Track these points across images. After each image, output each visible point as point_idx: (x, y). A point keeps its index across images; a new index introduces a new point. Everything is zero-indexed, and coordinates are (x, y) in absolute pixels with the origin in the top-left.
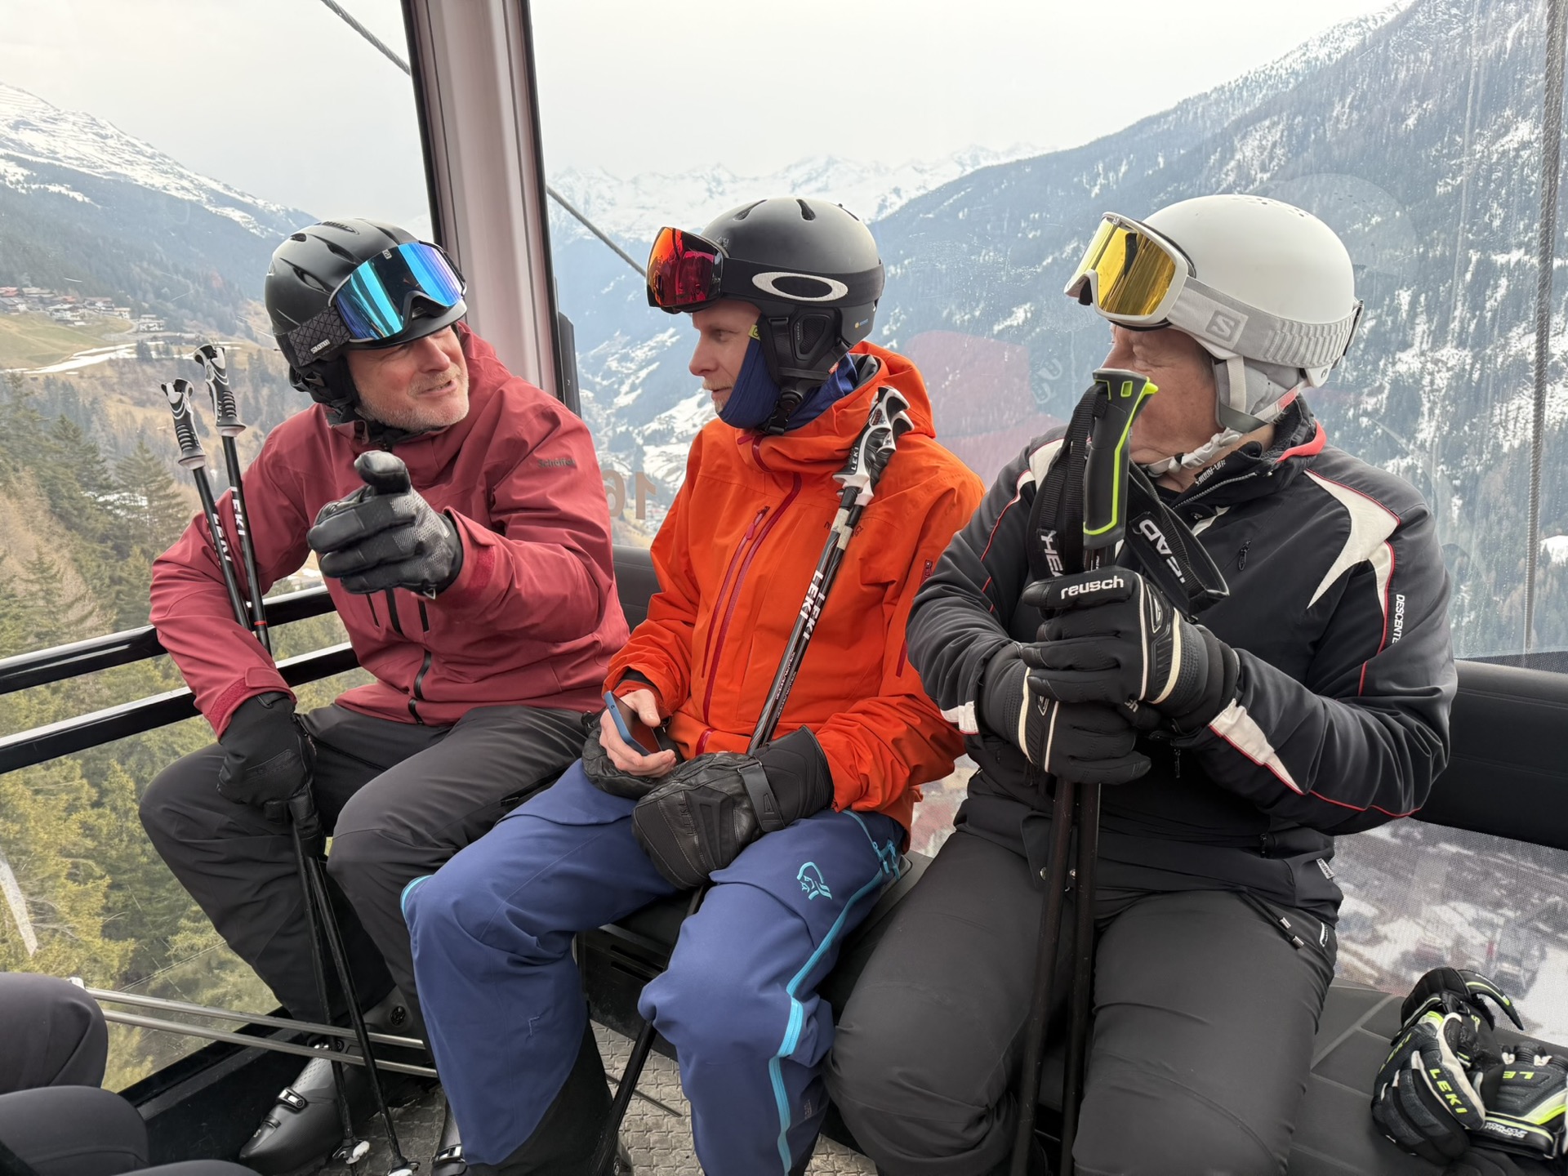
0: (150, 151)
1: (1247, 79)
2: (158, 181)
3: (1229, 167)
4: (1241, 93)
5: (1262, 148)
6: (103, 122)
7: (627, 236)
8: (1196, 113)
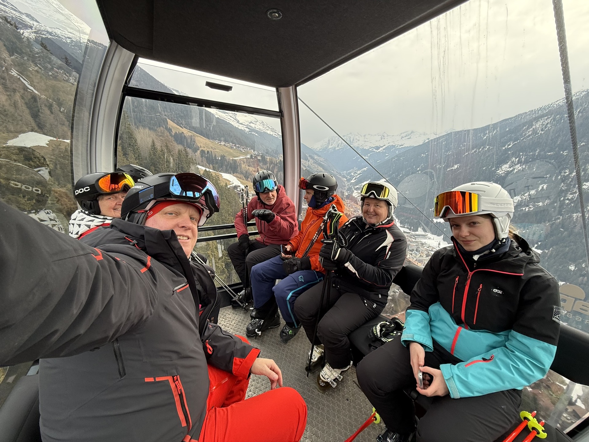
0: (271, 128)
1: (541, 108)
2: (272, 133)
3: (530, 130)
4: (538, 112)
5: (543, 125)
6: (264, 122)
7: (361, 147)
8: (522, 118)
